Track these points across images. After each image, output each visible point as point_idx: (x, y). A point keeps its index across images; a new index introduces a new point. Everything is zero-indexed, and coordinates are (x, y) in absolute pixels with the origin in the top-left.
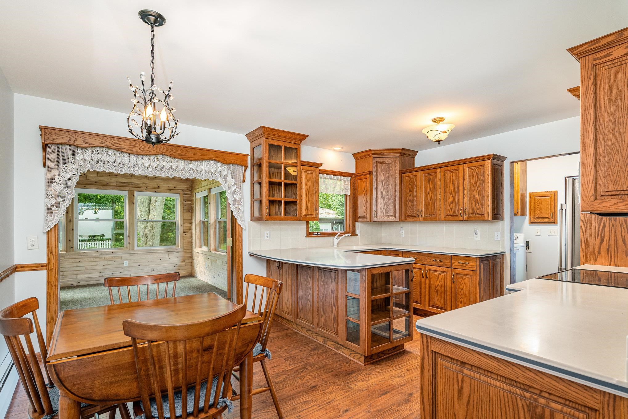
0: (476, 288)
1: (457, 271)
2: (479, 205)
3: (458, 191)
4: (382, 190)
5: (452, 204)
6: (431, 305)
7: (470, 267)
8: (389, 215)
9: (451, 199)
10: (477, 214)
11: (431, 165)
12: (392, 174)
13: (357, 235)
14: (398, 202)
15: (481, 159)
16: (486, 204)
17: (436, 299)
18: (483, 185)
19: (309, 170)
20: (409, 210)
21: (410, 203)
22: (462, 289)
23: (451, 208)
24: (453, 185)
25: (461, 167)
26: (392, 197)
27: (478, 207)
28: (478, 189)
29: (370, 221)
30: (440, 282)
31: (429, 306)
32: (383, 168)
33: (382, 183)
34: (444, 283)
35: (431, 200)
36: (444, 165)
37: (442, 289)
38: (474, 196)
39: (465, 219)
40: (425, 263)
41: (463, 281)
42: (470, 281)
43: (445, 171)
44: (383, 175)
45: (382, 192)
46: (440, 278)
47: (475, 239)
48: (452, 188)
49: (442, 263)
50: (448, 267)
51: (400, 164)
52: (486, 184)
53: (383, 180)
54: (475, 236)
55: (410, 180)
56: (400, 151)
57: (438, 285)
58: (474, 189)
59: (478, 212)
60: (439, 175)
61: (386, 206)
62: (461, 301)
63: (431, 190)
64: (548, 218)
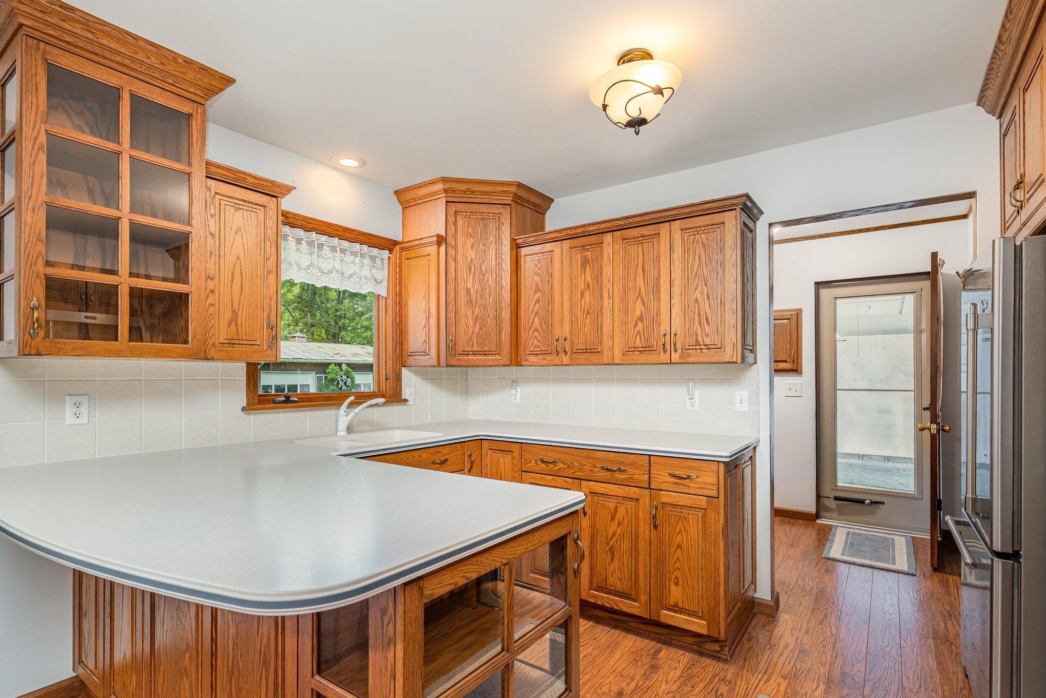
0: (716, 544)
1: (666, 498)
2: (708, 324)
3: (657, 290)
4: (470, 285)
5: (642, 321)
6: (594, 586)
7: (700, 488)
8: (486, 349)
9: (639, 308)
10: (702, 347)
11: (589, 225)
12: (493, 246)
13: (406, 401)
14: (508, 316)
15: (715, 208)
16: (726, 322)
17: (609, 572)
18: (717, 272)
19: (244, 201)
20: (536, 337)
21: (537, 319)
22: (679, 546)
23: (639, 333)
24: (644, 274)
25: (664, 229)
26: (494, 304)
27: (707, 329)
28: (706, 285)
29: (439, 365)
30: (619, 524)
31: (590, 589)
32: (470, 231)
33: (470, 267)
34: (629, 528)
35: (588, 313)
36: (622, 223)
37: (626, 545)
38: (696, 301)
39: (673, 361)
40: (578, 474)
41: (680, 526)
42: (700, 523)
43: (625, 239)
44: (472, 248)
45: (468, 290)
46: (620, 515)
47: (689, 408)
48: (640, 281)
49: (626, 476)
50: (642, 485)
51: (513, 223)
52: (727, 270)
53: (472, 260)
54: (689, 402)
55: (536, 262)
56: (513, 189)
57: (614, 535)
58: (697, 285)
59: (707, 341)
60: (608, 250)
61: (478, 326)
62: (676, 578)
63: (588, 287)
64: (786, 361)
